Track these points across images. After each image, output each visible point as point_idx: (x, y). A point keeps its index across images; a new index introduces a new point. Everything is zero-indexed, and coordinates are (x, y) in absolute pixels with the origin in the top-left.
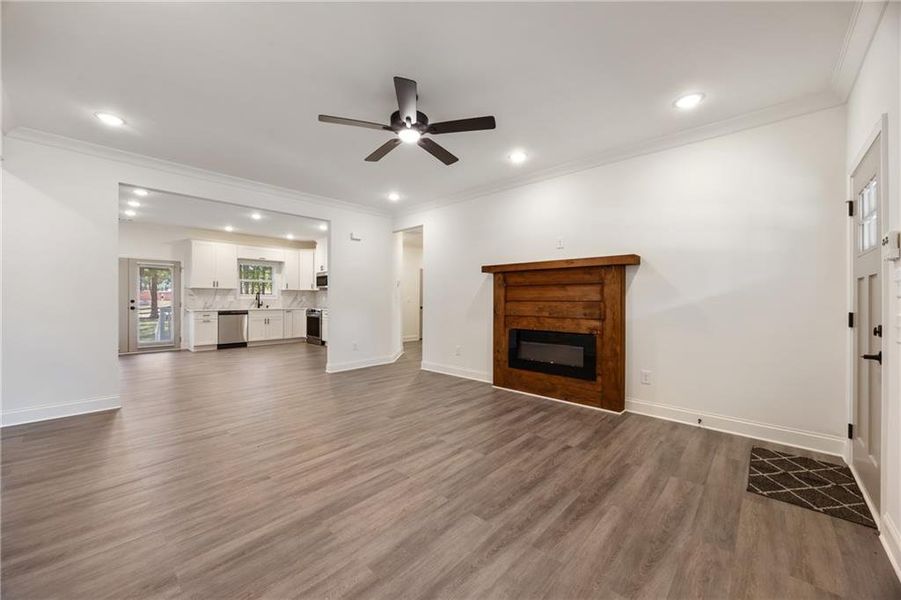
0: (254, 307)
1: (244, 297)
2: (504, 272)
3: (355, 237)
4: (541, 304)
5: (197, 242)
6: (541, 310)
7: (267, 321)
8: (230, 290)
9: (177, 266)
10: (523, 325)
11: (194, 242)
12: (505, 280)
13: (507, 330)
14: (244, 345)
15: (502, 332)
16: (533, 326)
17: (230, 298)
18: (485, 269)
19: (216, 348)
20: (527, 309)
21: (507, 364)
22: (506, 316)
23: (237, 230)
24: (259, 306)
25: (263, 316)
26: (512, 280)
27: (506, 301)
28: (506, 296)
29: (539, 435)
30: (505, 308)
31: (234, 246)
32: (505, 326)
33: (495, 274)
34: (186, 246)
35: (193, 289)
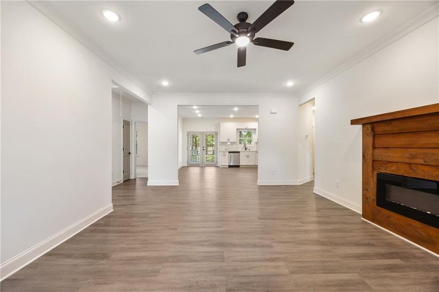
0: (244, 150)
1: (240, 145)
2: (372, 123)
3: (272, 112)
4: (413, 151)
5: (223, 123)
6: (413, 157)
7: (248, 157)
8: (235, 142)
9: (216, 133)
10: (391, 170)
11: (221, 123)
12: (373, 130)
13: (375, 173)
14: (238, 166)
15: (371, 174)
16: (402, 171)
17: (235, 146)
18: (354, 122)
19: (228, 167)
20: (395, 155)
21: (375, 203)
22: (374, 161)
23: (235, 116)
24: (246, 149)
25: (247, 154)
26: (380, 129)
27: (374, 148)
28: (374, 144)
29: (367, 281)
30: (373, 154)
31: (236, 124)
32: (373, 169)
33: (364, 125)
34: (218, 125)
35: (222, 142)
